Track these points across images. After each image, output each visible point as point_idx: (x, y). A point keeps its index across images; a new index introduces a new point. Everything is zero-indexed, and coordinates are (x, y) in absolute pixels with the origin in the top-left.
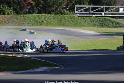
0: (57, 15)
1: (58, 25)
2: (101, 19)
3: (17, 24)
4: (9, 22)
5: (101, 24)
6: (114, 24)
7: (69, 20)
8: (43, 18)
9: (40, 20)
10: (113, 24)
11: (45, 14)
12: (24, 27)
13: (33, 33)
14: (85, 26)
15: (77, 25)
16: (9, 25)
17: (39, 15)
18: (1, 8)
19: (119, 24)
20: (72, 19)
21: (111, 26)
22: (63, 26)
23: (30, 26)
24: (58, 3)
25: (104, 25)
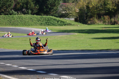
0: (7, 16)
1: (8, 25)
2: (47, 19)
5: (47, 23)
6: (59, 22)
7: (18, 20)
10: (58, 22)
14: (32, 25)
15: (26, 24)
19: (63, 22)
20: (21, 19)
21: (57, 25)
22: (12, 25)
24: (7, 5)
25: (50, 24)
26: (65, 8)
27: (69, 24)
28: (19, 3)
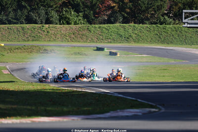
0: (154, 25)
1: (155, 42)
3: (90, 39)
4: (76, 37)
7: (173, 33)
8: (130, 31)
9: (127, 33)
11: (135, 23)
12: (100, 45)
13: (115, 54)
15: (187, 41)
16: (76, 41)
17: (124, 24)
18: (64, 15)
20: (178, 32)
22: (163, 42)
23: (111, 42)
24: (155, 7)
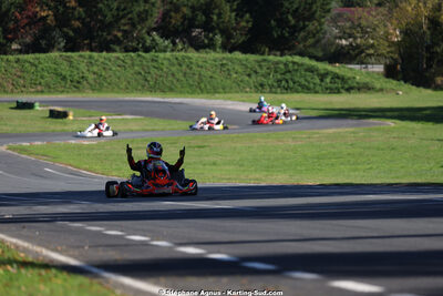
0: (132, 54)
2: (282, 66)
5: (284, 82)
6: (328, 80)
7: (174, 69)
8: (83, 67)
9: (75, 72)
10: (322, 80)
11: (92, 50)
13: (64, 115)
14: (227, 90)
15: (202, 86)
17: (69, 54)
19: (343, 79)
20: (184, 67)
21: (318, 88)
22: (152, 89)
23: (42, 92)
24: (134, 15)
25: (291, 84)
26: (350, 28)
27: (365, 88)
28: (177, 9)
